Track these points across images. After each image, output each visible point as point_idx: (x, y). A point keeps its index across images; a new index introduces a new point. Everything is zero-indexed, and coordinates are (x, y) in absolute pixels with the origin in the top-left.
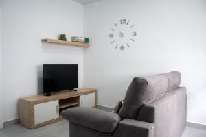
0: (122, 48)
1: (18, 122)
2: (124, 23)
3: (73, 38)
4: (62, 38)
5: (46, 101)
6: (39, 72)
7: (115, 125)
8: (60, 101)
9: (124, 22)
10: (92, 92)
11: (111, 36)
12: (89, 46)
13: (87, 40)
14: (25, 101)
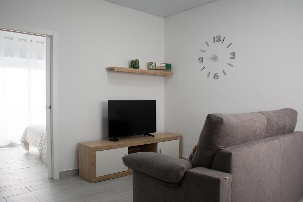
0: (216, 76)
1: (77, 173)
2: (218, 41)
3: (150, 64)
4: (134, 65)
5: (111, 148)
6: (103, 110)
7: (182, 174)
8: (129, 148)
9: (218, 39)
10: (175, 138)
11: (201, 60)
12: (172, 75)
13: (168, 67)
14: (85, 146)
